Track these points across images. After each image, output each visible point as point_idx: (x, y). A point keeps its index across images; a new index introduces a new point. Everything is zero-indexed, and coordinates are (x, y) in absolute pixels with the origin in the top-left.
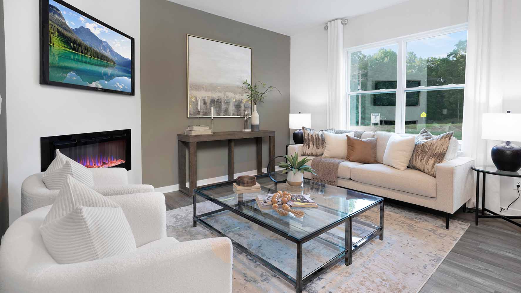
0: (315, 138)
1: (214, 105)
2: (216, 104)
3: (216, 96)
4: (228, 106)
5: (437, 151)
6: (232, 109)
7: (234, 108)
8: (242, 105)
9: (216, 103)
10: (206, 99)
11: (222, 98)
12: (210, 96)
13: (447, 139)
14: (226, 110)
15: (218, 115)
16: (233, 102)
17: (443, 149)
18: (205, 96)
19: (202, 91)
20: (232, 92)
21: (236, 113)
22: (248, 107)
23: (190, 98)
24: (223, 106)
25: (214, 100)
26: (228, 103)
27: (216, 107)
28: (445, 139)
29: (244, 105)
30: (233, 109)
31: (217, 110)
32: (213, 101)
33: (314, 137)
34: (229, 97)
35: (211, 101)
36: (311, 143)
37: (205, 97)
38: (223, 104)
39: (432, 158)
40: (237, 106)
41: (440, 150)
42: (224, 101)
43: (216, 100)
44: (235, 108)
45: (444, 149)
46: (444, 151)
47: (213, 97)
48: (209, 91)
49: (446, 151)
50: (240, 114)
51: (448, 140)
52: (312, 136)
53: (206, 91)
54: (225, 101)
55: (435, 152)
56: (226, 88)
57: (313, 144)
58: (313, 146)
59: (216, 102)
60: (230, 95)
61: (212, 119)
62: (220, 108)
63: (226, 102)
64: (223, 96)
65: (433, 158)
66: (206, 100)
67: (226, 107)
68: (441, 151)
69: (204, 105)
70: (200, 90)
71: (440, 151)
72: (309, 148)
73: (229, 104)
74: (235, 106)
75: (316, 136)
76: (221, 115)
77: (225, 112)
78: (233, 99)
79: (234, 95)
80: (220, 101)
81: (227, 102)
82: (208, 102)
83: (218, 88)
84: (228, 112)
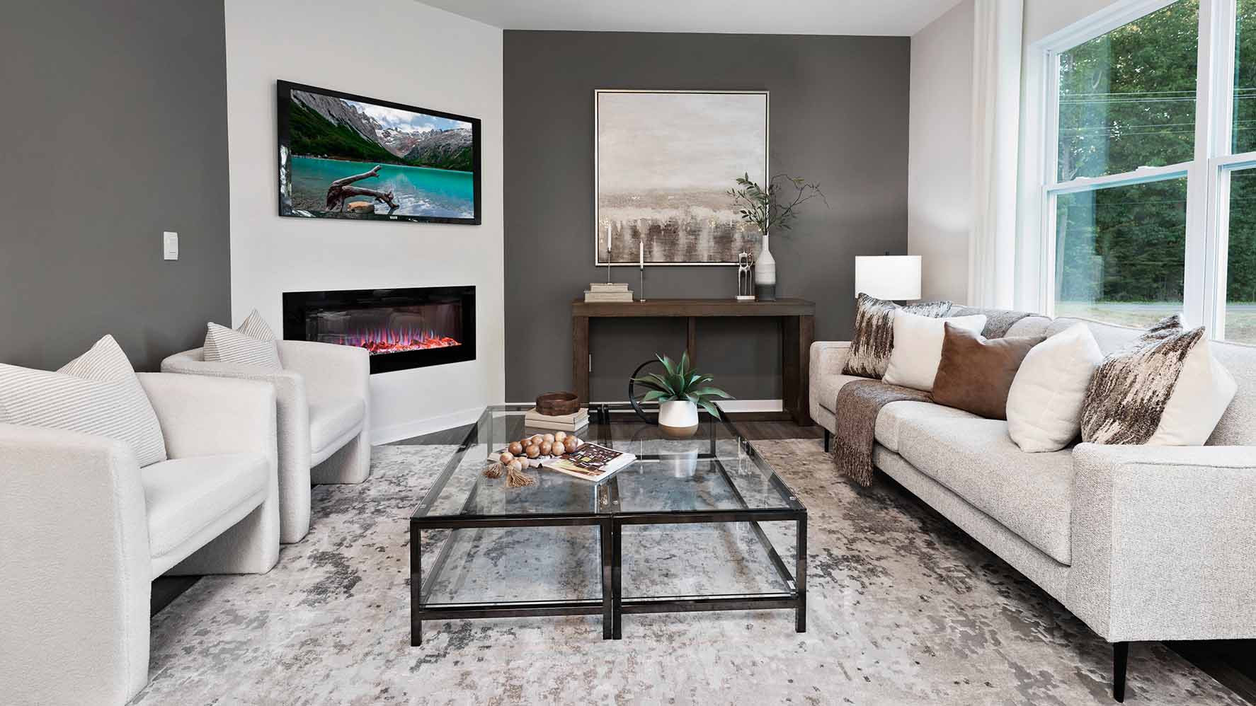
0: (874, 327)
1: (659, 239)
2: (664, 235)
3: (663, 217)
4: (696, 239)
5: (1129, 398)
6: (706, 247)
7: (712, 244)
8: (737, 236)
9: (663, 232)
10: (639, 224)
11: (680, 222)
12: (649, 218)
13: (1173, 356)
14: (691, 249)
15: (668, 260)
16: (711, 228)
17: (1150, 393)
18: (635, 219)
19: (629, 208)
20: (707, 204)
21: (718, 256)
22: (754, 240)
23: (600, 225)
24: (683, 240)
25: (660, 226)
26: (695, 231)
27: (662, 243)
28: (1166, 354)
29: (743, 237)
30: (710, 247)
31: (667, 248)
32: (655, 230)
33: (874, 322)
34: (699, 219)
35: (650, 229)
36: (863, 339)
37: (636, 221)
38: (681, 234)
39: (1114, 421)
40: (722, 238)
41: (1141, 395)
42: (684, 228)
43: (662, 227)
44: (716, 243)
45: (1154, 393)
46: (1155, 400)
47: (657, 220)
48: (646, 207)
49: (1164, 403)
50: (731, 258)
51: (1175, 360)
52: (870, 319)
53: (639, 206)
54: (689, 228)
55: (1124, 403)
56: (692, 198)
57: (868, 345)
58: (867, 348)
59: (663, 230)
60: (701, 212)
61: (642, 270)
62: (673, 243)
63: (690, 230)
64: (683, 216)
65: (1117, 423)
66: (638, 228)
67: (690, 243)
68: (1142, 400)
69: (633, 238)
70: (624, 206)
71: (1139, 401)
72: (855, 355)
73: (699, 235)
74: (715, 238)
75: (881, 320)
76: (676, 260)
77: (687, 252)
78: (710, 222)
79: (712, 212)
80: (673, 229)
81: (693, 229)
82: (643, 230)
83: (669, 197)
84: (694, 253)
